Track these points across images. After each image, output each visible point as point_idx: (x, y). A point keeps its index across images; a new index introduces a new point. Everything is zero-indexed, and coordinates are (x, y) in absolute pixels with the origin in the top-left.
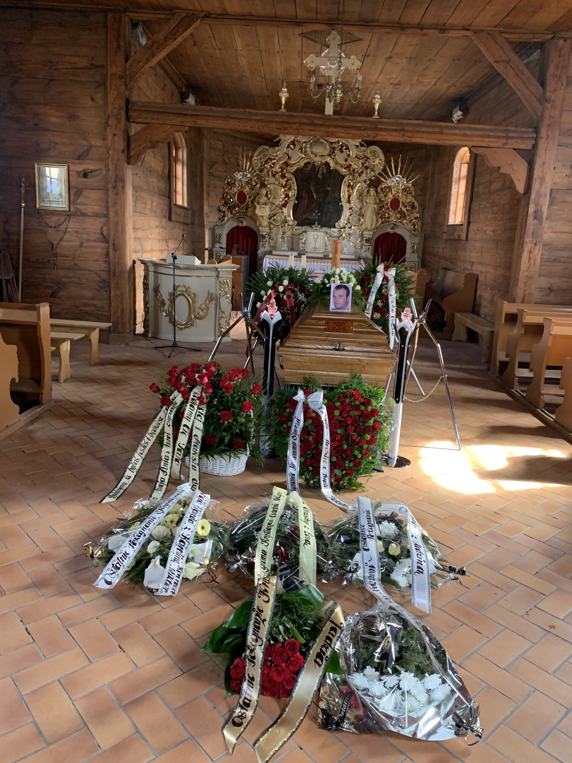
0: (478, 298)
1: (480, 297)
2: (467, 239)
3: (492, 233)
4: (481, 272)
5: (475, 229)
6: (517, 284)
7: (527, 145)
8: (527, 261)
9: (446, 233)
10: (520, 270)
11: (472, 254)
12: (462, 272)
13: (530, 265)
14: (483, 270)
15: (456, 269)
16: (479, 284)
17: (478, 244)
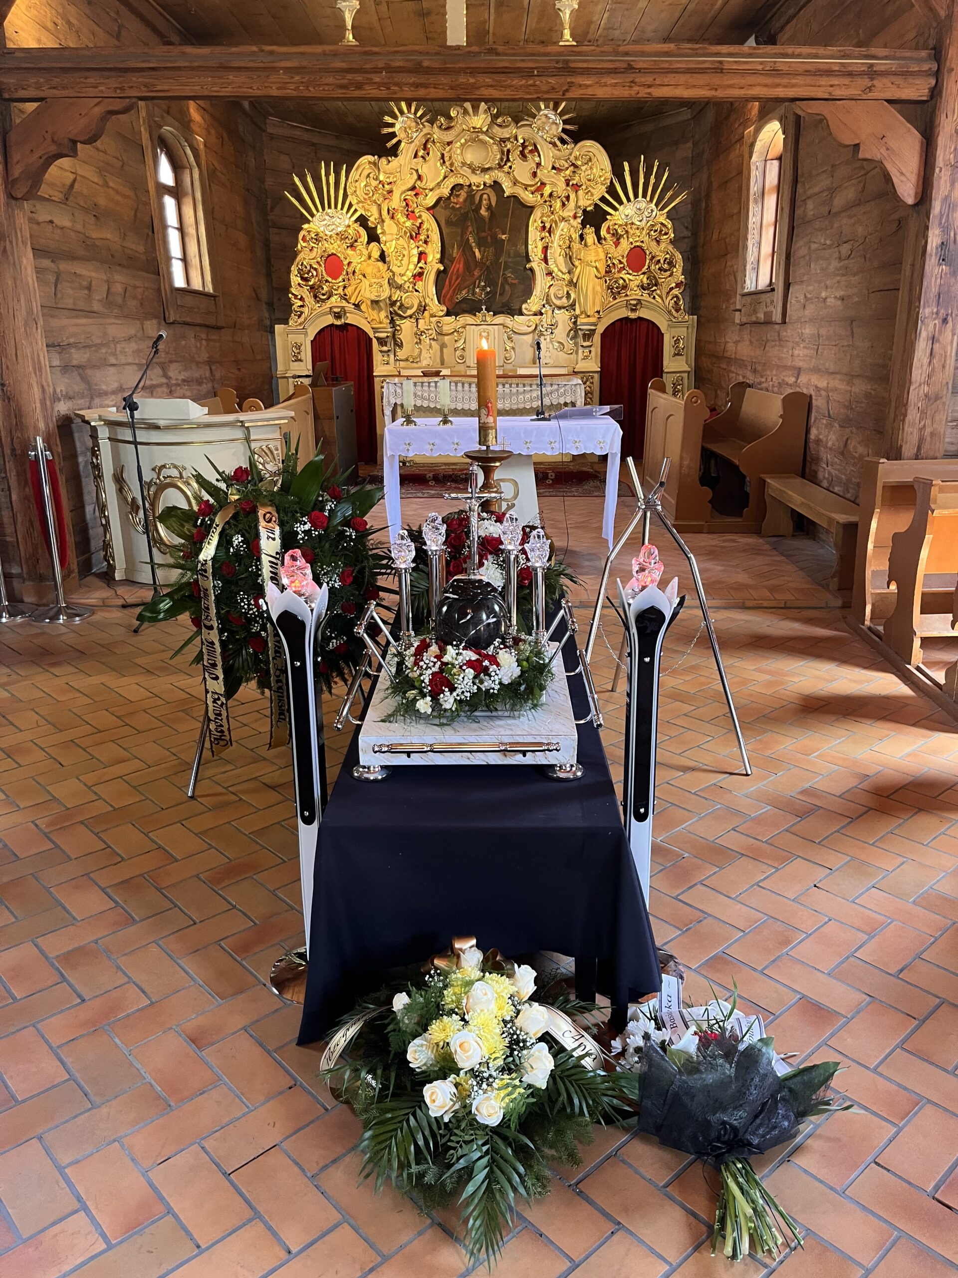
0: (812, 445)
1: (818, 441)
2: (784, 322)
3: (839, 303)
4: (818, 389)
5: (802, 298)
6: (905, 415)
7: (917, 90)
8: (926, 361)
9: (740, 310)
10: (910, 382)
11: (796, 352)
12: (776, 389)
13: (933, 370)
14: (822, 384)
15: (764, 385)
16: (813, 415)
17: (808, 330)
